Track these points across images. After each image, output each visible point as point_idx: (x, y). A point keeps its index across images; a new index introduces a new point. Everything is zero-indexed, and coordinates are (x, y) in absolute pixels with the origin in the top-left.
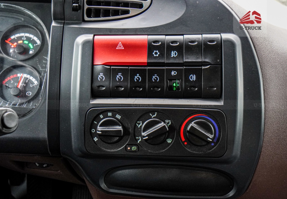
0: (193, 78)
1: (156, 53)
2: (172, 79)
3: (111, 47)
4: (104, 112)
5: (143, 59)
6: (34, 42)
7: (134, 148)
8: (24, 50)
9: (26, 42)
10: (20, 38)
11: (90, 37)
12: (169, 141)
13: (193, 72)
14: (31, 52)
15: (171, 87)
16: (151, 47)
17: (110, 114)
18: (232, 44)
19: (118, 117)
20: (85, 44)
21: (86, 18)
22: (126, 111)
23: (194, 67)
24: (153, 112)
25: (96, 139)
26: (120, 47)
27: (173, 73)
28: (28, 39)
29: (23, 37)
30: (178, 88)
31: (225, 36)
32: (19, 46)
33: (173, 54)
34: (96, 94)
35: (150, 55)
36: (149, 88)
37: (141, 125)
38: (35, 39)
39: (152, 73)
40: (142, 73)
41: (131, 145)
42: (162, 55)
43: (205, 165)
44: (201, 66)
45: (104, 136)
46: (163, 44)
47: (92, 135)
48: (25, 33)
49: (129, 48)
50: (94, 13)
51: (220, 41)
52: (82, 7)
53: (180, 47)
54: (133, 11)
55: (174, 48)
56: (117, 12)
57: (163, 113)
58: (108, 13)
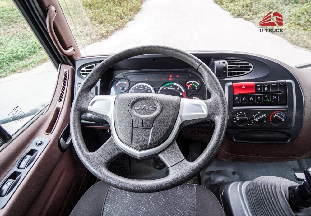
0: (275, 97)
1: (259, 89)
2: (266, 98)
3: (240, 87)
4: (239, 112)
5: (254, 91)
6: (196, 84)
7: (251, 125)
8: (193, 87)
9: (194, 84)
10: (191, 83)
11: (231, 84)
12: (265, 122)
14: (196, 88)
16: (256, 86)
17: (241, 112)
18: (290, 84)
19: (245, 113)
20: (229, 87)
21: (227, 76)
22: (248, 112)
23: (273, 94)
24: (259, 111)
25: (235, 122)
26: (244, 87)
27: (266, 96)
29: (192, 82)
30: (268, 102)
31: (288, 81)
33: (266, 89)
34: (235, 105)
35: (256, 90)
36: (256, 102)
37: (254, 116)
39: (257, 96)
40: (253, 97)
41: (250, 124)
42: (261, 89)
43: (278, 130)
44: (278, 93)
45: (240, 121)
46: (261, 84)
47: (234, 120)
48: (192, 80)
49: (248, 87)
50: (230, 74)
51: (285, 83)
52: (226, 72)
53: (269, 86)
54: (246, 72)
55: (266, 87)
56: (238, 73)
57: (263, 111)
58: (235, 74)
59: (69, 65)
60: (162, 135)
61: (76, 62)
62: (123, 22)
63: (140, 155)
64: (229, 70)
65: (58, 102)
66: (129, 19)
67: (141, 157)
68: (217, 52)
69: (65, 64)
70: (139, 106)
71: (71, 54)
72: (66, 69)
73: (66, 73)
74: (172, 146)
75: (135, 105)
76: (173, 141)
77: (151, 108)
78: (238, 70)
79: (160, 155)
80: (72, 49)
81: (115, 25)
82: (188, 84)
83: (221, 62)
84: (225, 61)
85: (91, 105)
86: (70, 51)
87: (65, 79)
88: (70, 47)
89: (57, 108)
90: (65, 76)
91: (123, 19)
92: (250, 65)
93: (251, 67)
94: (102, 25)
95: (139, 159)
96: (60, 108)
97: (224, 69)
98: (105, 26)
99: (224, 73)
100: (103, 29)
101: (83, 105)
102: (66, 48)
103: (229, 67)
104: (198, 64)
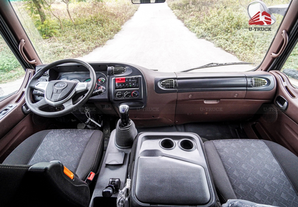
0: (134, 84)
1: (127, 80)
2: (130, 85)
3: (118, 80)
4: (118, 92)
5: (124, 81)
7: (124, 98)
8: (102, 82)
10: (101, 79)
11: (115, 78)
12: (130, 96)
13: (133, 83)
15: (130, 86)
16: (125, 79)
18: (140, 77)
19: (120, 92)
20: (114, 79)
22: (122, 91)
24: (126, 91)
26: (120, 79)
27: (130, 84)
28: (103, 79)
32: (101, 81)
33: (130, 80)
34: (116, 88)
35: (126, 81)
36: (126, 87)
37: (125, 93)
38: (104, 79)
39: (126, 84)
40: (124, 84)
44: (135, 82)
45: (118, 96)
46: (128, 78)
47: (116, 96)
49: (122, 79)
50: (115, 73)
51: (138, 77)
52: (113, 73)
53: (132, 79)
54: (123, 72)
55: (130, 79)
56: (120, 73)
57: (128, 91)
58: (118, 73)
59: (32, 69)
60: (65, 95)
61: (36, 67)
62: (103, 40)
63: (54, 104)
64: (114, 71)
65: (24, 88)
66: (109, 38)
67: (55, 105)
68: (110, 63)
69: (30, 68)
70: (58, 85)
71: (34, 63)
72: (30, 71)
73: (30, 73)
74: (70, 101)
75: (56, 84)
76: (70, 99)
77: (63, 86)
78: (120, 71)
79: (63, 104)
80: (35, 60)
81: (96, 42)
82: (99, 80)
83: (111, 67)
84: (113, 67)
85: (37, 85)
86: (33, 62)
87: (29, 76)
88: (33, 60)
89: (23, 91)
90: (30, 75)
91: (104, 38)
92: (125, 69)
93: (125, 70)
94: (84, 43)
95: (54, 106)
96: (25, 91)
97: (112, 71)
98: (87, 44)
99: (112, 73)
100: (85, 46)
101: (33, 85)
102: (30, 60)
103: (114, 70)
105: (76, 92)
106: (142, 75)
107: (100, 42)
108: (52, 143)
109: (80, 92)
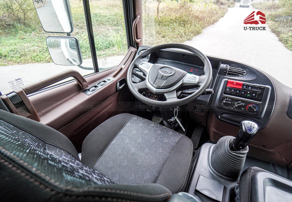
0: (254, 95)
1: (245, 87)
2: (248, 94)
3: (232, 83)
4: (227, 98)
5: (241, 87)
7: (232, 108)
11: (227, 80)
12: (243, 109)
13: (254, 93)
15: (247, 96)
16: (243, 85)
17: (228, 99)
18: (268, 89)
19: (230, 100)
20: (225, 81)
21: (227, 75)
22: (233, 100)
24: (240, 100)
25: (222, 104)
26: (235, 83)
27: (248, 92)
30: (249, 96)
31: (267, 86)
33: (250, 88)
34: (225, 93)
35: (243, 87)
36: (240, 95)
37: (236, 103)
39: (242, 91)
40: (239, 91)
41: (232, 107)
42: (246, 87)
43: (251, 118)
44: (257, 92)
45: (225, 104)
46: (247, 85)
47: (222, 103)
49: (237, 84)
50: (229, 74)
51: (264, 88)
52: (226, 72)
53: (252, 87)
54: (240, 75)
55: (250, 87)
56: (235, 75)
57: (243, 101)
58: (232, 75)
59: (135, 48)
60: (170, 84)
61: (140, 47)
62: (181, 40)
63: (156, 90)
64: (229, 71)
65: (123, 65)
66: (187, 39)
67: (155, 92)
68: (225, 59)
69: (133, 47)
70: (164, 69)
71: (138, 42)
72: (133, 49)
73: (132, 51)
75: (162, 69)
76: (174, 90)
77: (169, 72)
78: (236, 73)
79: (165, 94)
80: (140, 40)
81: (174, 41)
83: (225, 65)
84: (228, 65)
85: (141, 64)
86: (138, 41)
87: (131, 55)
88: (139, 39)
89: (121, 68)
90: (131, 53)
91: (183, 38)
92: (245, 71)
93: (245, 73)
94: (163, 39)
96: (123, 68)
97: (226, 70)
98: (166, 40)
99: (225, 72)
100: (163, 42)
101: (137, 63)
102: (137, 38)
103: (229, 69)
104: (204, 58)
105: (182, 84)
106: (272, 86)
107: (178, 41)
108: (135, 132)
109: (188, 85)
